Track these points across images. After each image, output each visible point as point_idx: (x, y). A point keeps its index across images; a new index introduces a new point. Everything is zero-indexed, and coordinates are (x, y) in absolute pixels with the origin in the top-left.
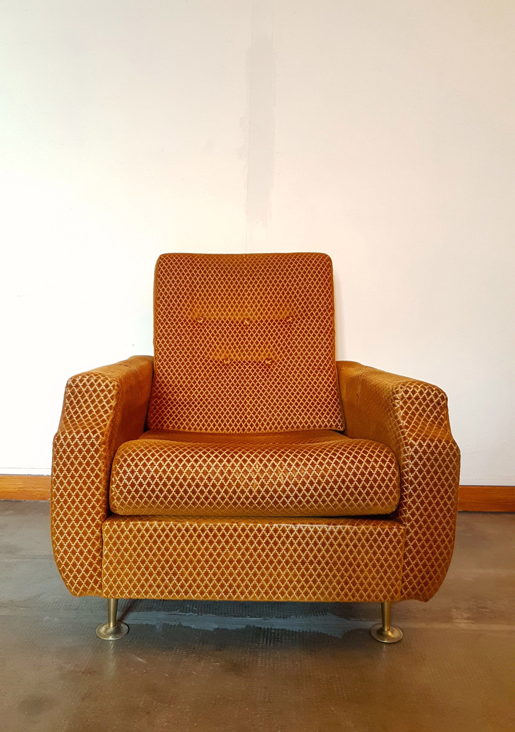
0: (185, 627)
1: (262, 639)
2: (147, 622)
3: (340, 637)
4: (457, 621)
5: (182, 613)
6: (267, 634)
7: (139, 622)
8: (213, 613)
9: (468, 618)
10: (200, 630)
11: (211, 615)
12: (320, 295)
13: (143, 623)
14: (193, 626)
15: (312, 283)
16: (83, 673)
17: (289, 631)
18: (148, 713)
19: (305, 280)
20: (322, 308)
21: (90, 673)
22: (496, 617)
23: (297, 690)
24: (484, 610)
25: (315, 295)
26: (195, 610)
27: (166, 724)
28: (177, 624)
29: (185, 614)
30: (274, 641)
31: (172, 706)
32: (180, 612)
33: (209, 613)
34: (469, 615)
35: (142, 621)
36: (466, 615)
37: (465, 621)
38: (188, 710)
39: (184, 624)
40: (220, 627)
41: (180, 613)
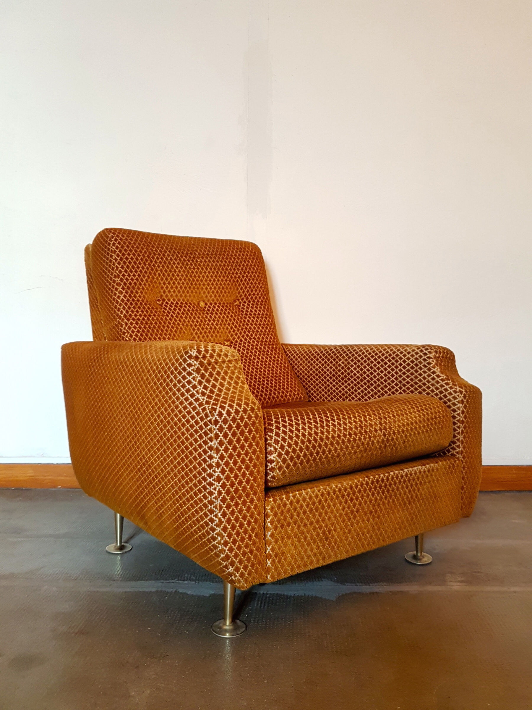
0: (181, 593)
1: (256, 603)
2: (144, 589)
3: (334, 599)
4: (449, 584)
5: (179, 582)
6: (262, 598)
7: (137, 590)
8: (210, 581)
9: (461, 582)
10: (196, 596)
11: (208, 583)
13: (140, 591)
14: (189, 592)
16: (76, 634)
17: (284, 595)
18: (137, 667)
21: (83, 633)
22: (489, 580)
23: (287, 645)
24: (479, 574)
26: (193, 579)
27: (154, 676)
28: (174, 591)
29: (182, 582)
30: (269, 603)
31: (162, 661)
32: (178, 580)
33: (207, 581)
34: (463, 579)
35: (139, 589)
36: (460, 579)
37: (458, 584)
38: (177, 664)
39: (181, 591)
40: (216, 593)
41: (178, 582)
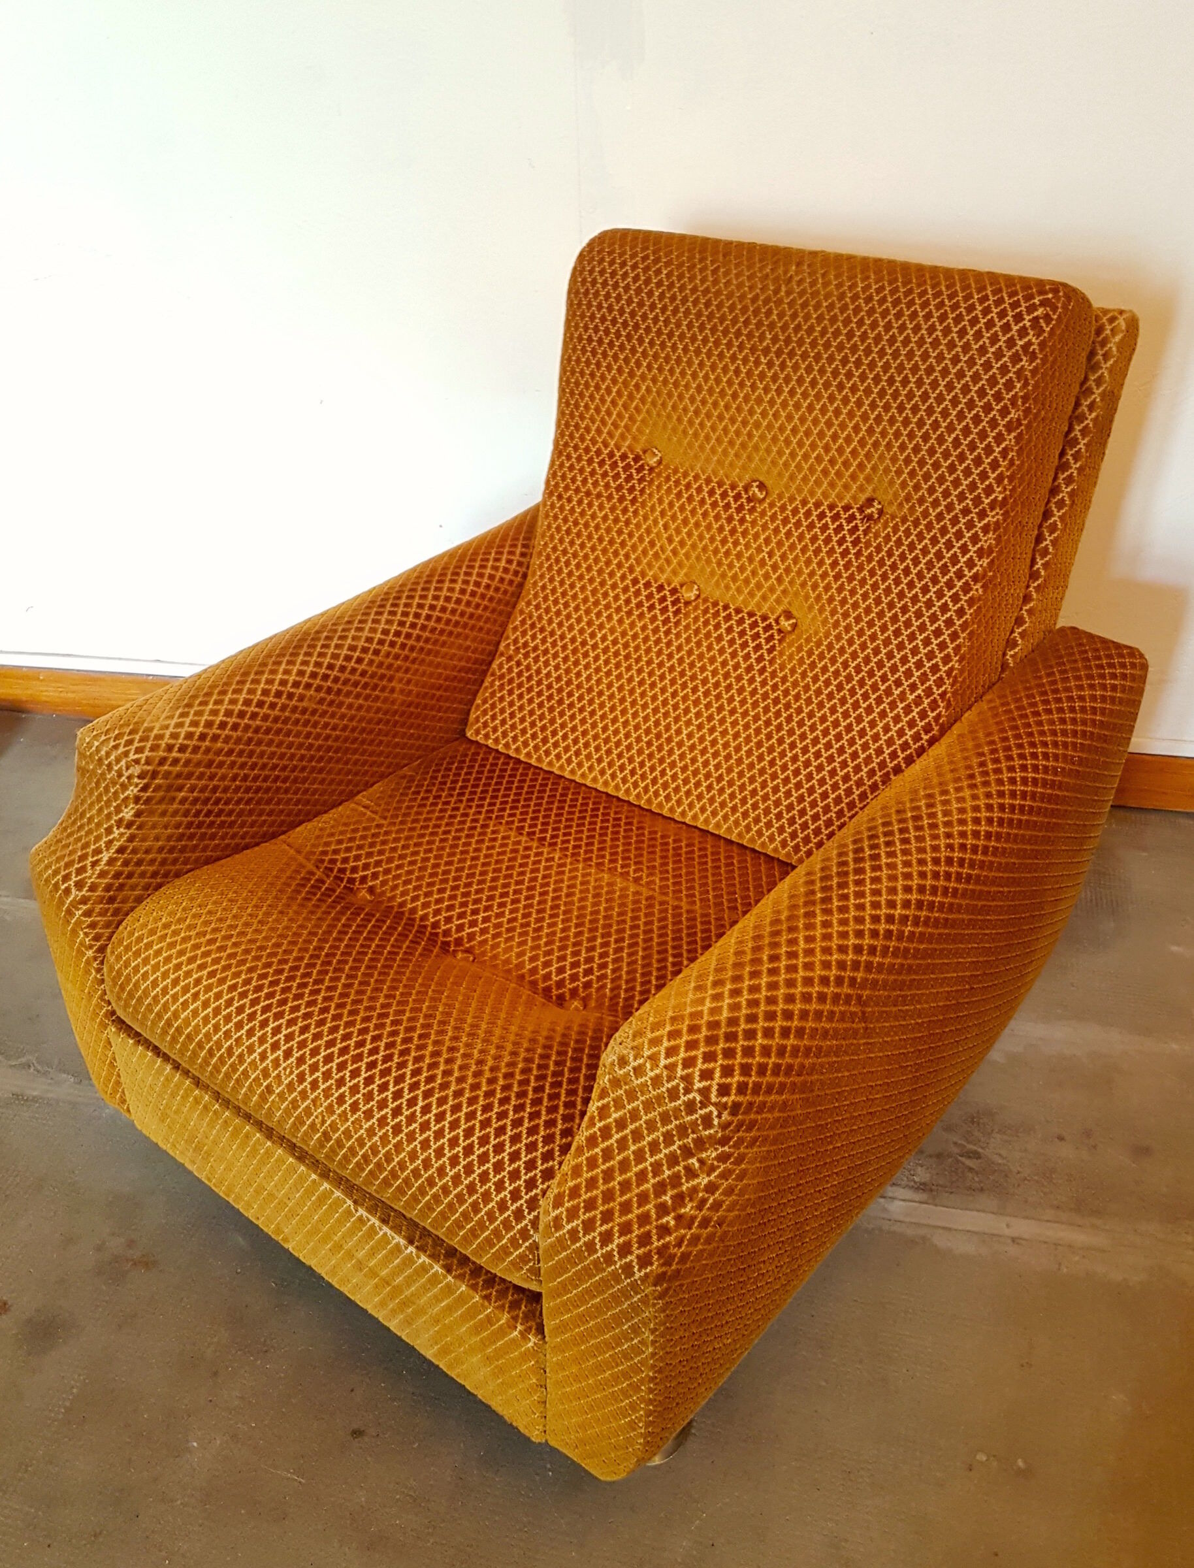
12: (962, 458)
15: (945, 413)
19: (925, 397)
20: (960, 502)
25: (946, 454)
